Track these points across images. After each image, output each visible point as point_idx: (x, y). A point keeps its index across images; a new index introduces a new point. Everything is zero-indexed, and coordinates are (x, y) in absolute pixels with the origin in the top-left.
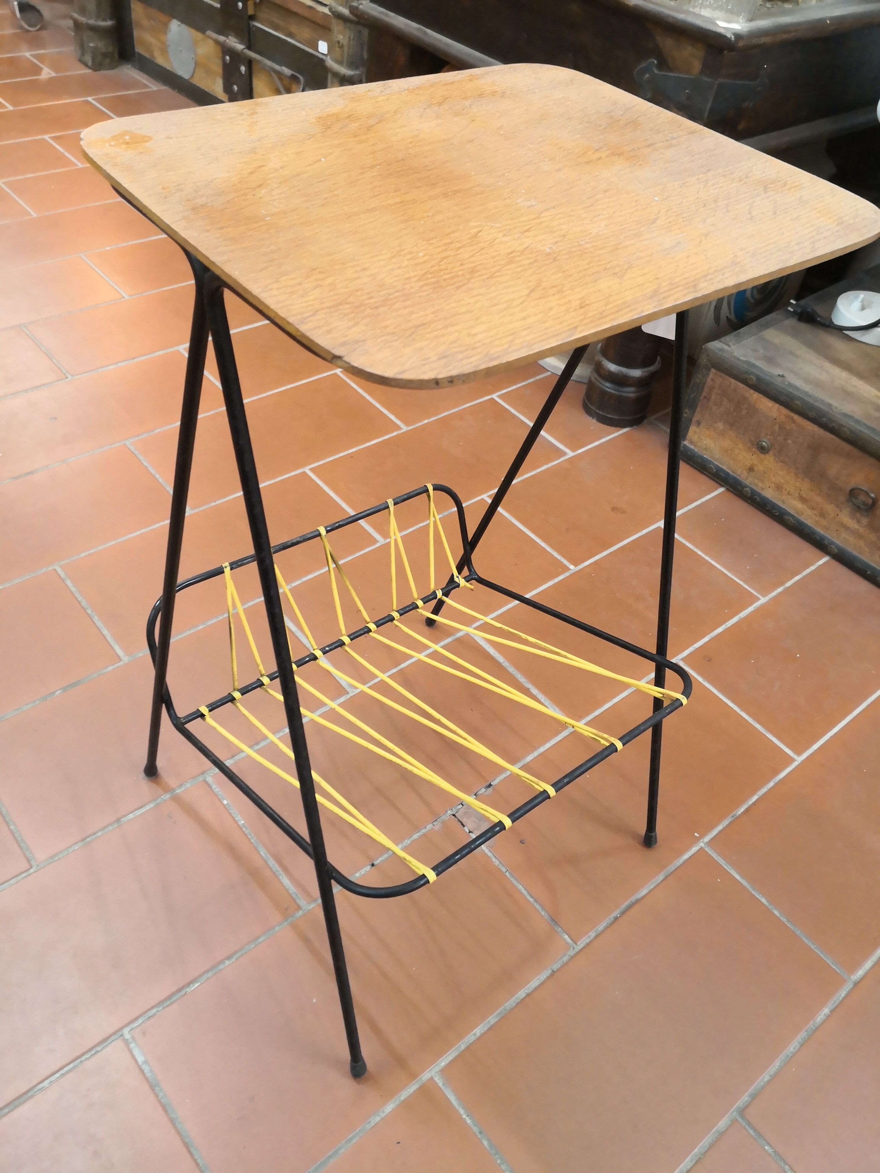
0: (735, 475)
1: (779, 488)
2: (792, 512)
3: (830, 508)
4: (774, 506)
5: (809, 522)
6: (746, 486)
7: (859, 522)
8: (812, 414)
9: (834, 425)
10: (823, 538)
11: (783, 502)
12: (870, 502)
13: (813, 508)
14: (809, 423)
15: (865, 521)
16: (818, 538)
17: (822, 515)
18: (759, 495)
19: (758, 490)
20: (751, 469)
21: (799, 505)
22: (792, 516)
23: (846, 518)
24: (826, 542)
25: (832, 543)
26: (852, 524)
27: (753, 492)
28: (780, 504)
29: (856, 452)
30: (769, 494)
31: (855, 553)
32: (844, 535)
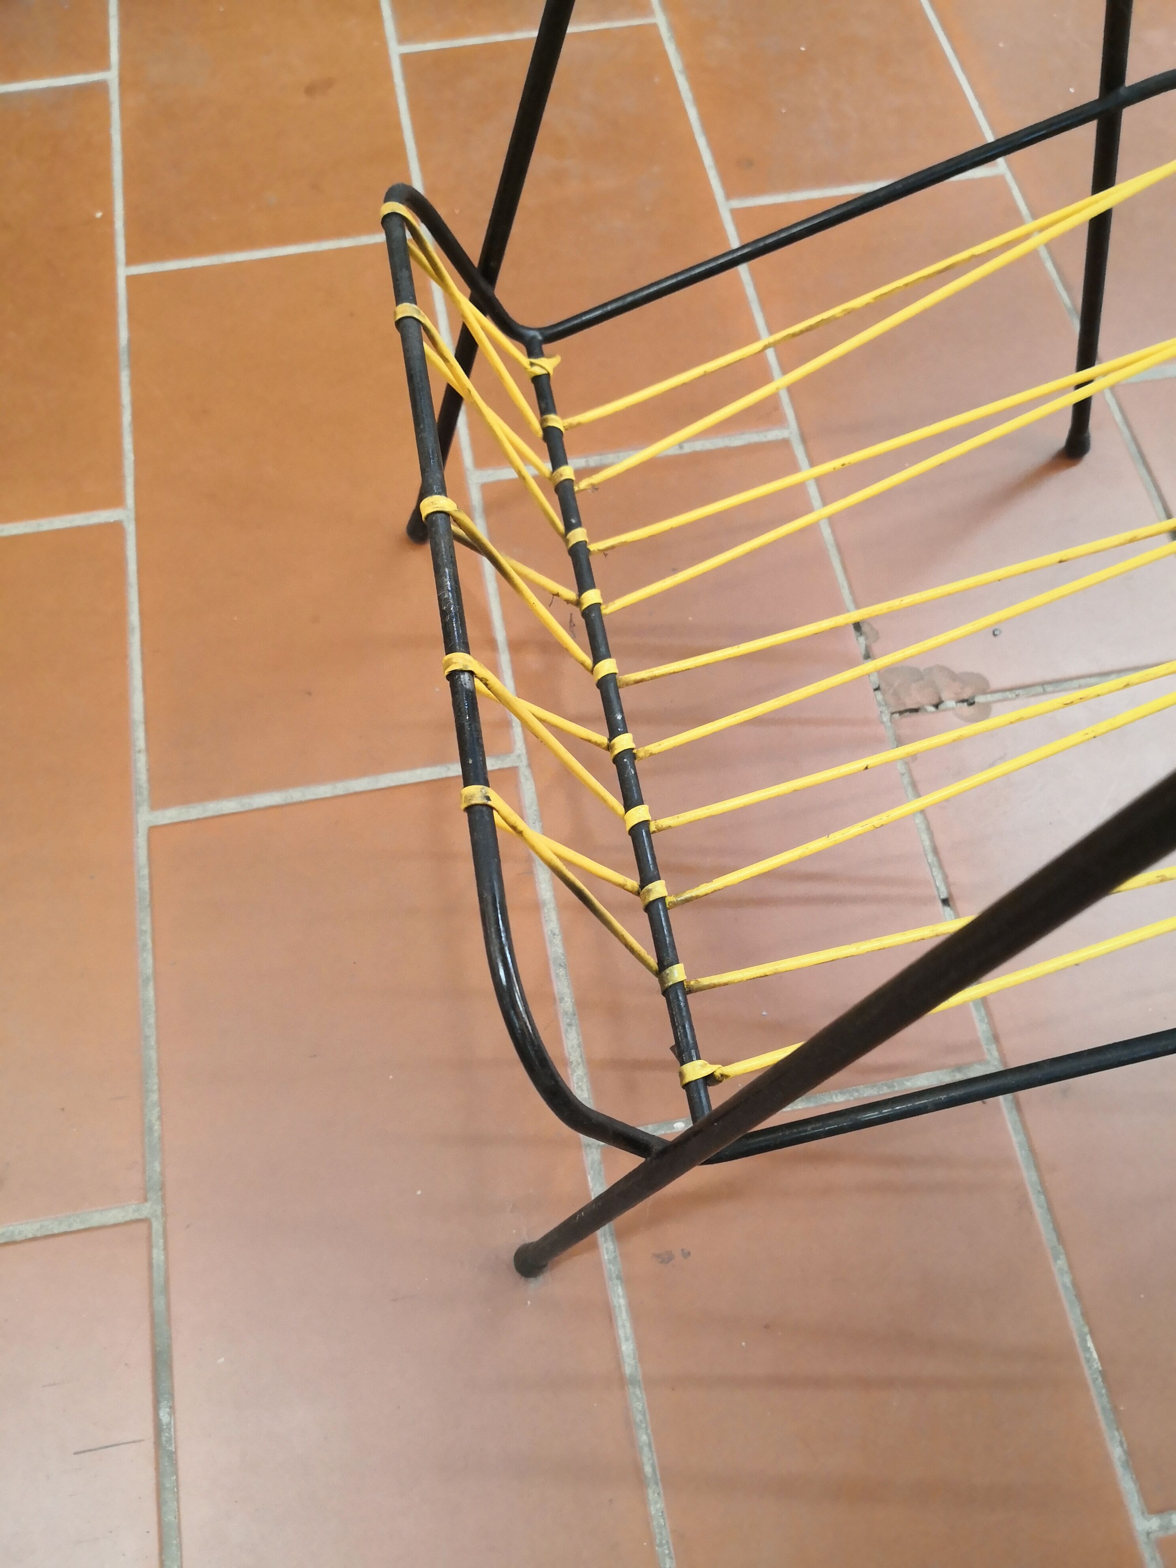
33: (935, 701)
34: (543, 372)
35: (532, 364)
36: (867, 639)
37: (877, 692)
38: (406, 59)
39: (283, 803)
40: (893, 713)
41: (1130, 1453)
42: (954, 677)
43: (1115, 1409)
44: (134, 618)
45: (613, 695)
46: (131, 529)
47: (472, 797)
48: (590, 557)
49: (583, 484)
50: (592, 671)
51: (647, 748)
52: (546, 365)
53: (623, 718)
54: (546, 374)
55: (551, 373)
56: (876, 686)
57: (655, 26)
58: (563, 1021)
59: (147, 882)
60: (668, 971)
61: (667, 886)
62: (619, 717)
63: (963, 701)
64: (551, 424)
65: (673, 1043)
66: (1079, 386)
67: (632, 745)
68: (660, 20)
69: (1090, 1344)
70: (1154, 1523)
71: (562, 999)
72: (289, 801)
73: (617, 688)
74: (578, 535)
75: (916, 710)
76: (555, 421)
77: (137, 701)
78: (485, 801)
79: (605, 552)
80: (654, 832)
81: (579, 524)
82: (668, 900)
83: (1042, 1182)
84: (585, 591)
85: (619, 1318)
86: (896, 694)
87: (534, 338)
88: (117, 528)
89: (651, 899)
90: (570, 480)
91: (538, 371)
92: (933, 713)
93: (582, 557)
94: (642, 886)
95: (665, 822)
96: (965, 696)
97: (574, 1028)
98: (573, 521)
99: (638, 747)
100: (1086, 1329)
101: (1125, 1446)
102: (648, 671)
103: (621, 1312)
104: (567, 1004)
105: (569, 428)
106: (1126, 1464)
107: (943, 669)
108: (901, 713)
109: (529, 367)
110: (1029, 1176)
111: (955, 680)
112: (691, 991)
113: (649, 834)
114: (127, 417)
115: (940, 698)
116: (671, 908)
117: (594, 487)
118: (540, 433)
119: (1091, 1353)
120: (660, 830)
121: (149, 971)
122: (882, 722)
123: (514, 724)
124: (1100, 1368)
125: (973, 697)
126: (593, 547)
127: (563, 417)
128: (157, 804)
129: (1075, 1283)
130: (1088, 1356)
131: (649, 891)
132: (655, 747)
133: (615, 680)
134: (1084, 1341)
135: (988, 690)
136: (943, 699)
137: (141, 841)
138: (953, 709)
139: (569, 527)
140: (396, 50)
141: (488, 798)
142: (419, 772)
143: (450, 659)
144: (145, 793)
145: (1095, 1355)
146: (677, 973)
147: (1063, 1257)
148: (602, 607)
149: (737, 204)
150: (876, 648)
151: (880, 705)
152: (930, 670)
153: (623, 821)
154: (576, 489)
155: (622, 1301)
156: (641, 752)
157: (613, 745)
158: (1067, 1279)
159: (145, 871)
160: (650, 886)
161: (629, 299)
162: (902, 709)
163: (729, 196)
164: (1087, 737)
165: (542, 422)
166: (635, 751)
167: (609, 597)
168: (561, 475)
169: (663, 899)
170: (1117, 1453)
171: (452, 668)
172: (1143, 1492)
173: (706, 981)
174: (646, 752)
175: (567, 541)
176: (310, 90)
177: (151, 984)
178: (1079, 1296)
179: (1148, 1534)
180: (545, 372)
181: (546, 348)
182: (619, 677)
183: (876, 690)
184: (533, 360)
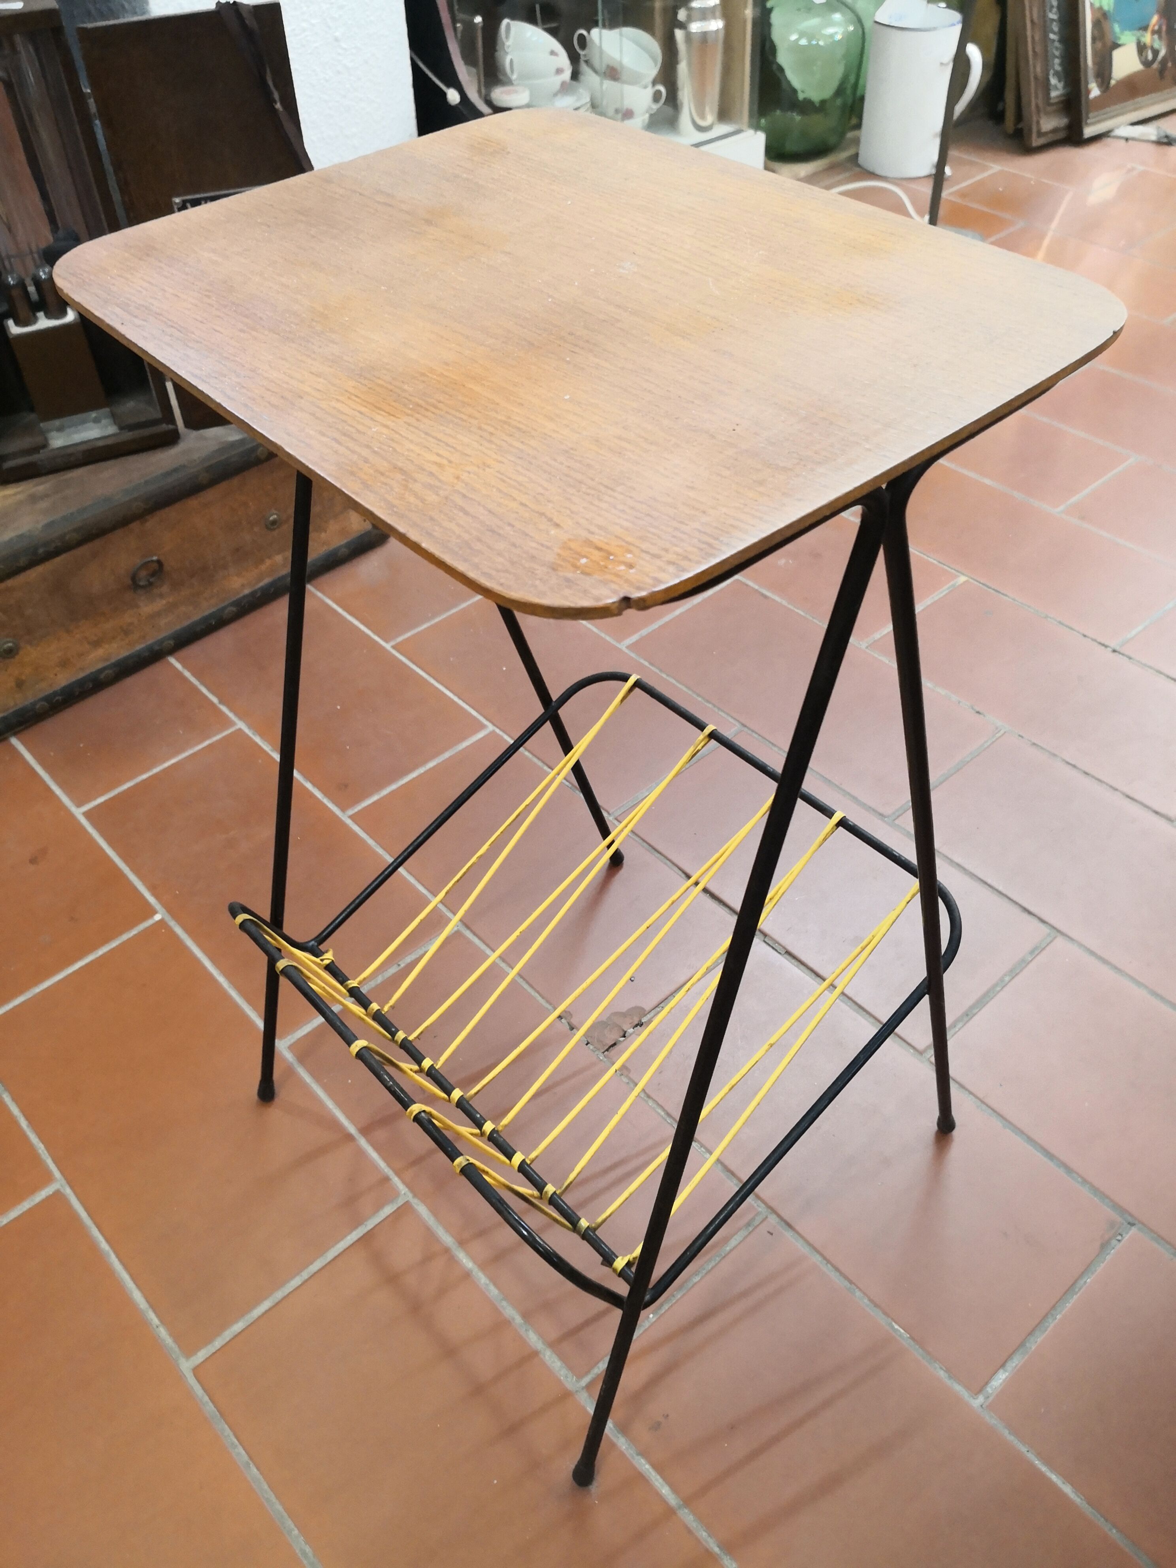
0: (11, 711)
1: (64, 664)
2: (100, 666)
3: (128, 618)
4: (81, 683)
5: (124, 653)
6: (34, 704)
7: (161, 596)
8: (23, 561)
9: (53, 545)
10: (150, 648)
11: (82, 669)
12: (155, 566)
13: (114, 638)
14: (28, 572)
15: (165, 589)
16: (147, 654)
17: (126, 632)
18: (55, 694)
19: (49, 691)
20: (20, 684)
21: (100, 652)
22: (104, 669)
23: (147, 607)
24: (156, 648)
25: (161, 641)
26: (159, 604)
27: (47, 699)
28: (81, 675)
29: (97, 544)
30: (63, 679)
31: (186, 623)
32: (163, 622)
33: (622, 1034)
34: (330, 961)
35: (322, 960)
36: (566, 1019)
37: (589, 1045)
38: (88, 815)
39: (273, 1304)
40: (603, 1053)
41: (948, 1371)
42: (624, 1015)
43: (928, 1353)
44: (104, 1245)
45: (467, 1106)
46: (68, 1191)
47: (461, 1163)
48: (413, 1044)
49: (386, 1008)
50: (449, 1101)
51: (501, 1124)
52: (329, 957)
53: (481, 1116)
54: (331, 963)
55: (333, 959)
56: (586, 1042)
57: (240, 730)
58: (522, 1331)
59: (211, 1404)
60: (578, 1225)
61: (553, 1185)
62: (478, 1116)
63: (636, 1026)
64: (351, 986)
65: (601, 1259)
66: (609, 846)
67: (493, 1126)
68: (241, 725)
69: (896, 1327)
70: (981, 1399)
71: (513, 1319)
72: (277, 1301)
73: (468, 1102)
74: (400, 1035)
75: (615, 1044)
76: (353, 983)
77: (137, 1296)
78: (467, 1162)
79: (418, 1037)
80: (530, 1164)
81: (398, 1031)
82: (558, 1192)
83: (825, 1258)
84: (422, 1062)
85: (651, 1477)
86: (599, 1041)
87: (313, 945)
88: (57, 1194)
89: (549, 1196)
90: (379, 1010)
91: (327, 962)
92: (624, 1040)
93: (408, 1045)
94: (541, 1194)
95: (533, 1155)
96: (636, 1022)
97: (530, 1331)
98: (393, 1029)
99: (497, 1126)
100: (890, 1320)
101: (944, 1369)
102: (479, 1085)
103: (650, 1473)
104: (518, 1320)
105: (360, 983)
106: (950, 1377)
107: (616, 1014)
108: (607, 1050)
109: (321, 962)
110: (816, 1259)
111: (626, 1017)
112: (595, 1229)
113: (529, 1166)
114: (23, 1123)
115: (623, 1030)
116: (562, 1195)
117: (392, 1007)
118: (348, 994)
119: (899, 1331)
120: (532, 1161)
121: (245, 1457)
122: (601, 1060)
123: (391, 1177)
124: (908, 1336)
125: (640, 1021)
126: (411, 1038)
127: (354, 979)
128: (189, 1352)
129: (871, 1300)
130: (899, 1334)
131: (546, 1192)
132: (506, 1121)
133: (465, 1099)
134: (893, 1327)
135: (646, 1013)
136: (625, 1030)
137: (192, 1380)
138: (634, 1032)
139: (393, 1034)
140: (78, 812)
141: (468, 1160)
142: (349, 1238)
143: (410, 1111)
144: (177, 1350)
145: (902, 1331)
146: (584, 1223)
147: (857, 1290)
148: (435, 1065)
149: (351, 812)
150: (574, 1021)
151: (594, 1052)
152: (609, 1018)
153: (511, 1166)
154: (383, 1013)
155: (647, 1466)
156: (500, 1128)
157: (484, 1132)
158: (866, 1301)
159: (206, 1398)
160: (546, 1189)
161: (357, 901)
162: (607, 1047)
163: (343, 810)
164: (704, 1000)
165: (345, 988)
166: (496, 1129)
167: (436, 1059)
168: (373, 1010)
169: (555, 1192)
170: (942, 1374)
171: (414, 1114)
172: (967, 1388)
173: (600, 1220)
174: (502, 1126)
175: (396, 1042)
176: (33, 861)
177: (252, 1465)
178: (876, 1305)
179: (981, 1406)
180: (331, 961)
181: (322, 947)
182: (465, 1097)
183: (587, 1044)
184: (321, 958)
